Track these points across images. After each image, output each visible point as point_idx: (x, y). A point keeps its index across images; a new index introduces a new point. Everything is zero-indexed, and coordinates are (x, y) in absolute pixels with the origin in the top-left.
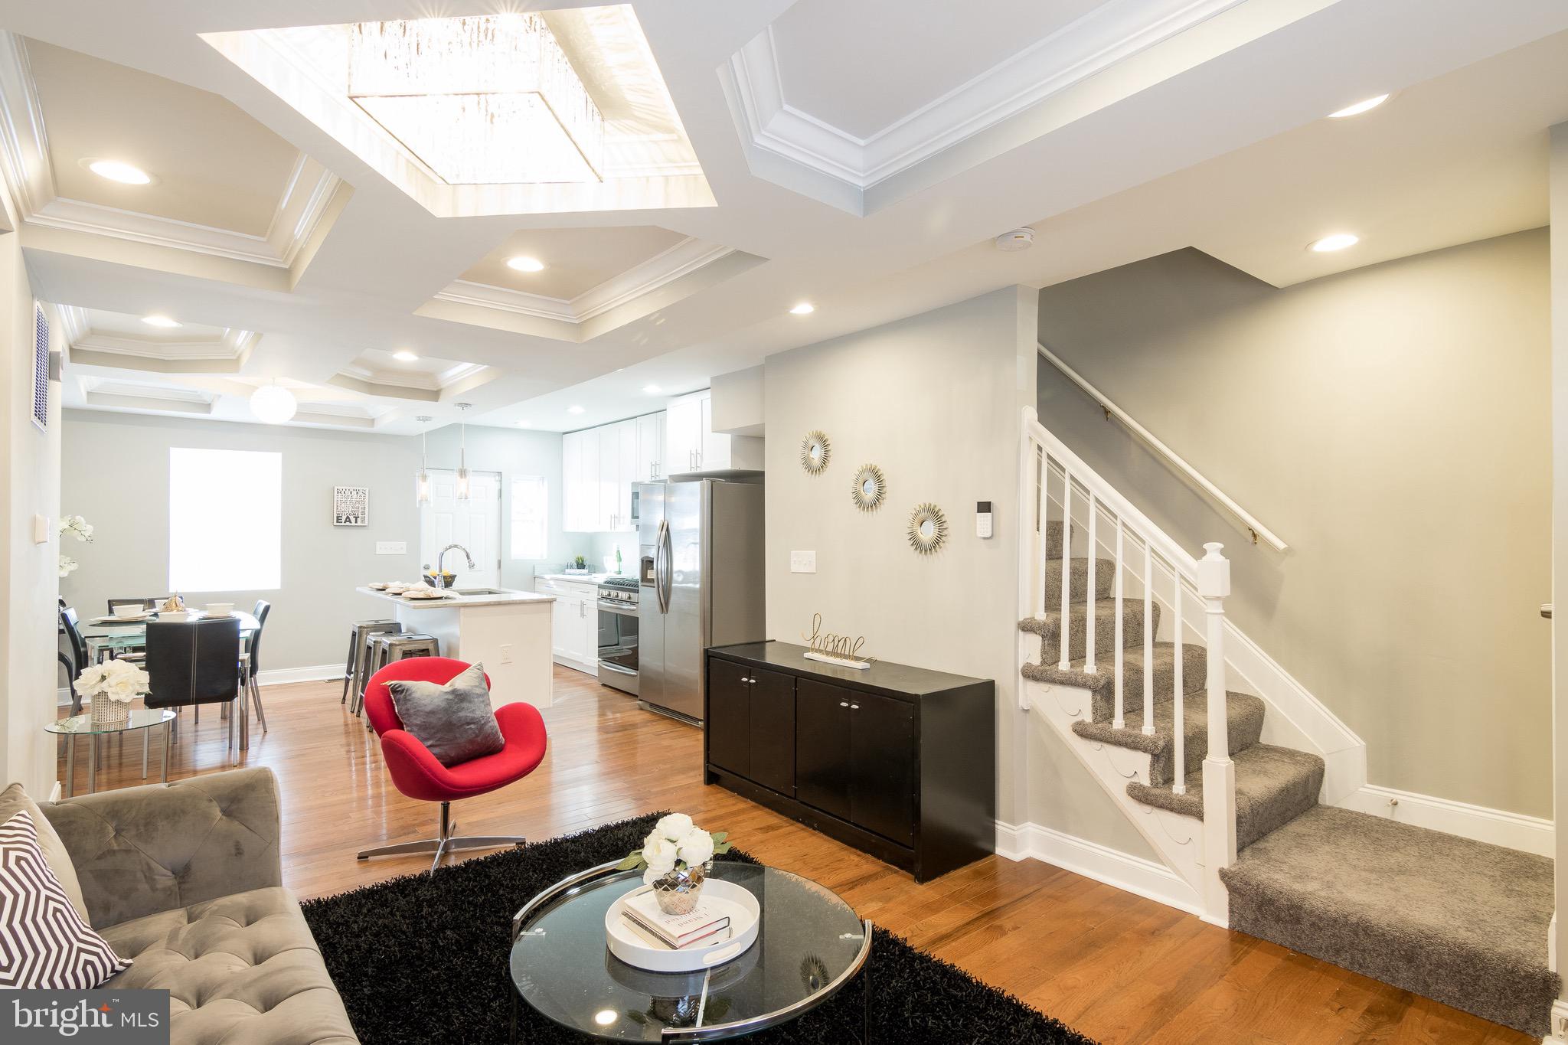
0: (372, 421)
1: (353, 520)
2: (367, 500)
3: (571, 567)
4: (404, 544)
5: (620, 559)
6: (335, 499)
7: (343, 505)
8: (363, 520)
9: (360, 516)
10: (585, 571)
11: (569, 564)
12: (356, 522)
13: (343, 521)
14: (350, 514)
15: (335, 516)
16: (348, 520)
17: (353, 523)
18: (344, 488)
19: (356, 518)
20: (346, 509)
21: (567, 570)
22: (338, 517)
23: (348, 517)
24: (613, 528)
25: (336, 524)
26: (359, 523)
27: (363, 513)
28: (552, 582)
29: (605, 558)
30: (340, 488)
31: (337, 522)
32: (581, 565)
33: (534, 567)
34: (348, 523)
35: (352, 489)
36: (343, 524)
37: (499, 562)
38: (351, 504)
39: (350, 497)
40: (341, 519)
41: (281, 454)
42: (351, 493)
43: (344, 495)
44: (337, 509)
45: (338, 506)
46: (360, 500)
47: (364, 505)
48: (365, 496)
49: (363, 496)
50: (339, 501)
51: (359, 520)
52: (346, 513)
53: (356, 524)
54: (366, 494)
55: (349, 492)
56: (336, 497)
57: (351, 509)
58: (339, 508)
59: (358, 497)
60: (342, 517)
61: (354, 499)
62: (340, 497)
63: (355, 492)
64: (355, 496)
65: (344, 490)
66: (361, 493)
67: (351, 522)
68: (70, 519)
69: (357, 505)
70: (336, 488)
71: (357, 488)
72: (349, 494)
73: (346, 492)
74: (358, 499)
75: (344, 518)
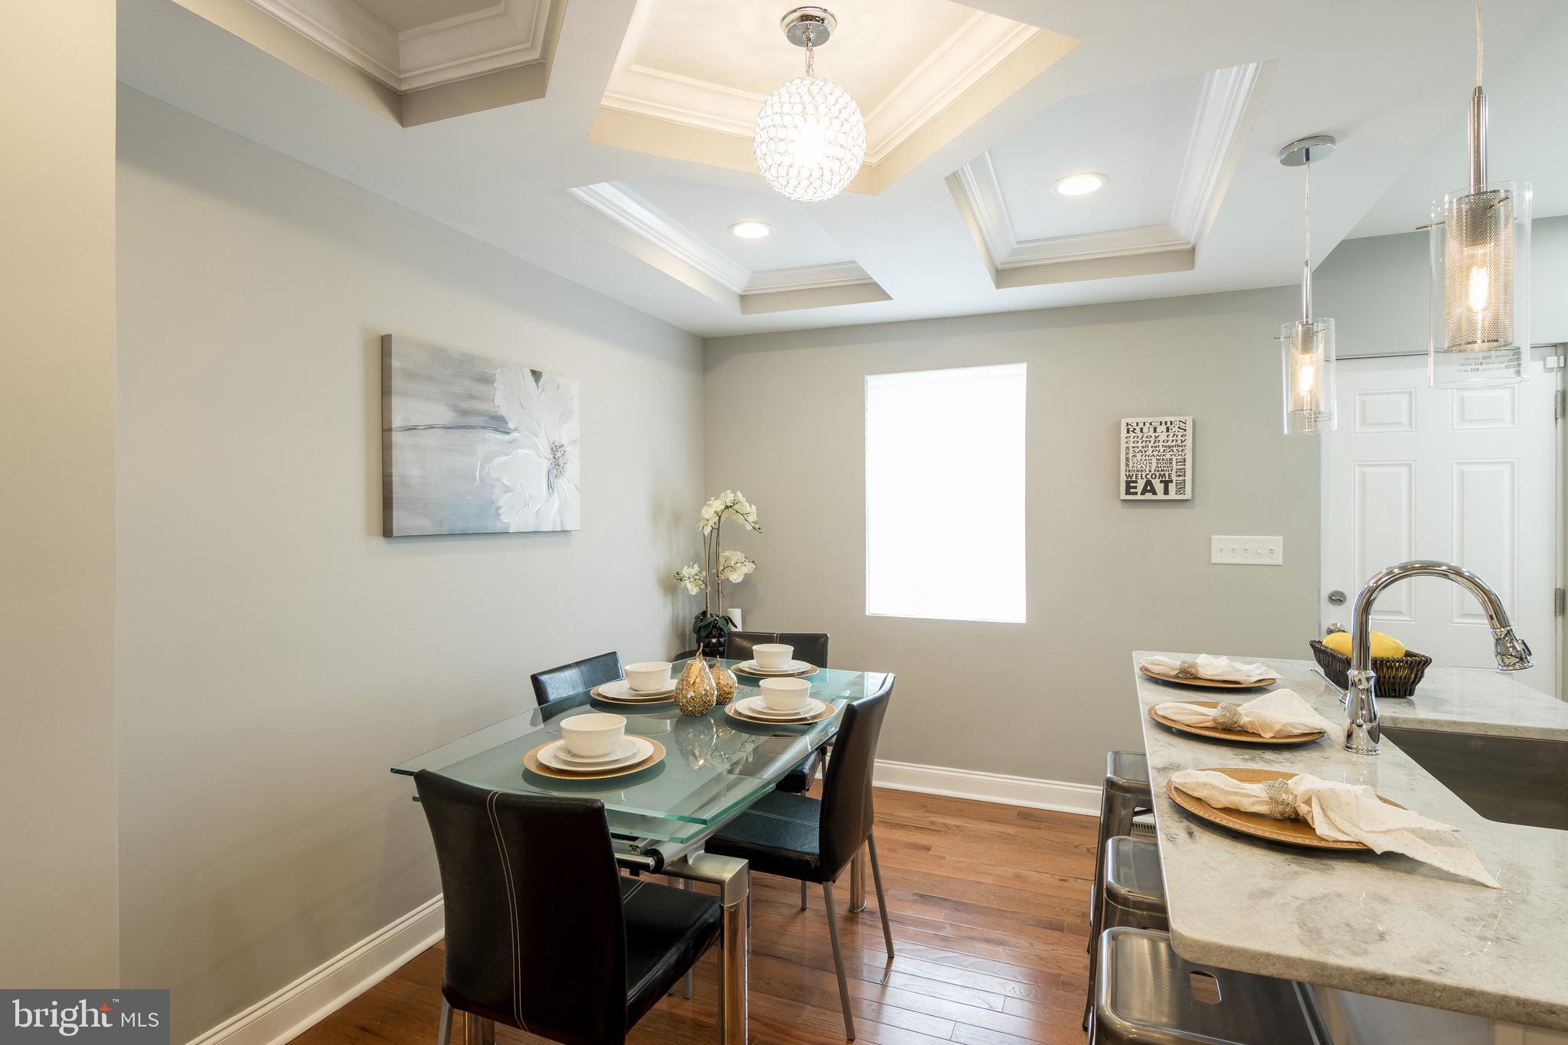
0: (1188, 256)
1: (1159, 487)
2: (1189, 443)
4: (1277, 542)
6: (1123, 446)
7: (1139, 455)
8: (1181, 488)
9: (1174, 478)
12: (1166, 492)
13: (1139, 490)
14: (1154, 476)
15: (1123, 479)
16: (1149, 488)
18: (1141, 420)
19: (1166, 484)
20: (1147, 465)
22: (1128, 483)
23: (1148, 483)
25: (1124, 497)
26: (1172, 495)
27: (1182, 473)
30: (1130, 421)
31: (1128, 492)
34: (1149, 496)
35: (1156, 420)
36: (1139, 497)
38: (1156, 453)
39: (1152, 440)
40: (1135, 487)
41: (1025, 365)
42: (1155, 431)
43: (1140, 435)
44: (1127, 465)
45: (1127, 460)
46: (1174, 443)
47: (1184, 454)
48: (1185, 433)
49: (1180, 434)
50: (1131, 449)
51: (1172, 487)
52: (1144, 474)
53: (1166, 497)
54: (1185, 430)
55: (1152, 429)
56: (1123, 441)
57: (1154, 465)
58: (1131, 464)
59: (1171, 438)
60: (1136, 482)
61: (1161, 444)
62: (1132, 440)
63: (1164, 428)
64: (1163, 437)
65: (1141, 425)
66: (1177, 429)
67: (1155, 493)
68: (729, 497)
69: (1168, 456)
70: (1124, 422)
71: (1168, 419)
72: (1151, 433)
73: (1145, 430)
74: (1169, 443)
75: (1141, 484)
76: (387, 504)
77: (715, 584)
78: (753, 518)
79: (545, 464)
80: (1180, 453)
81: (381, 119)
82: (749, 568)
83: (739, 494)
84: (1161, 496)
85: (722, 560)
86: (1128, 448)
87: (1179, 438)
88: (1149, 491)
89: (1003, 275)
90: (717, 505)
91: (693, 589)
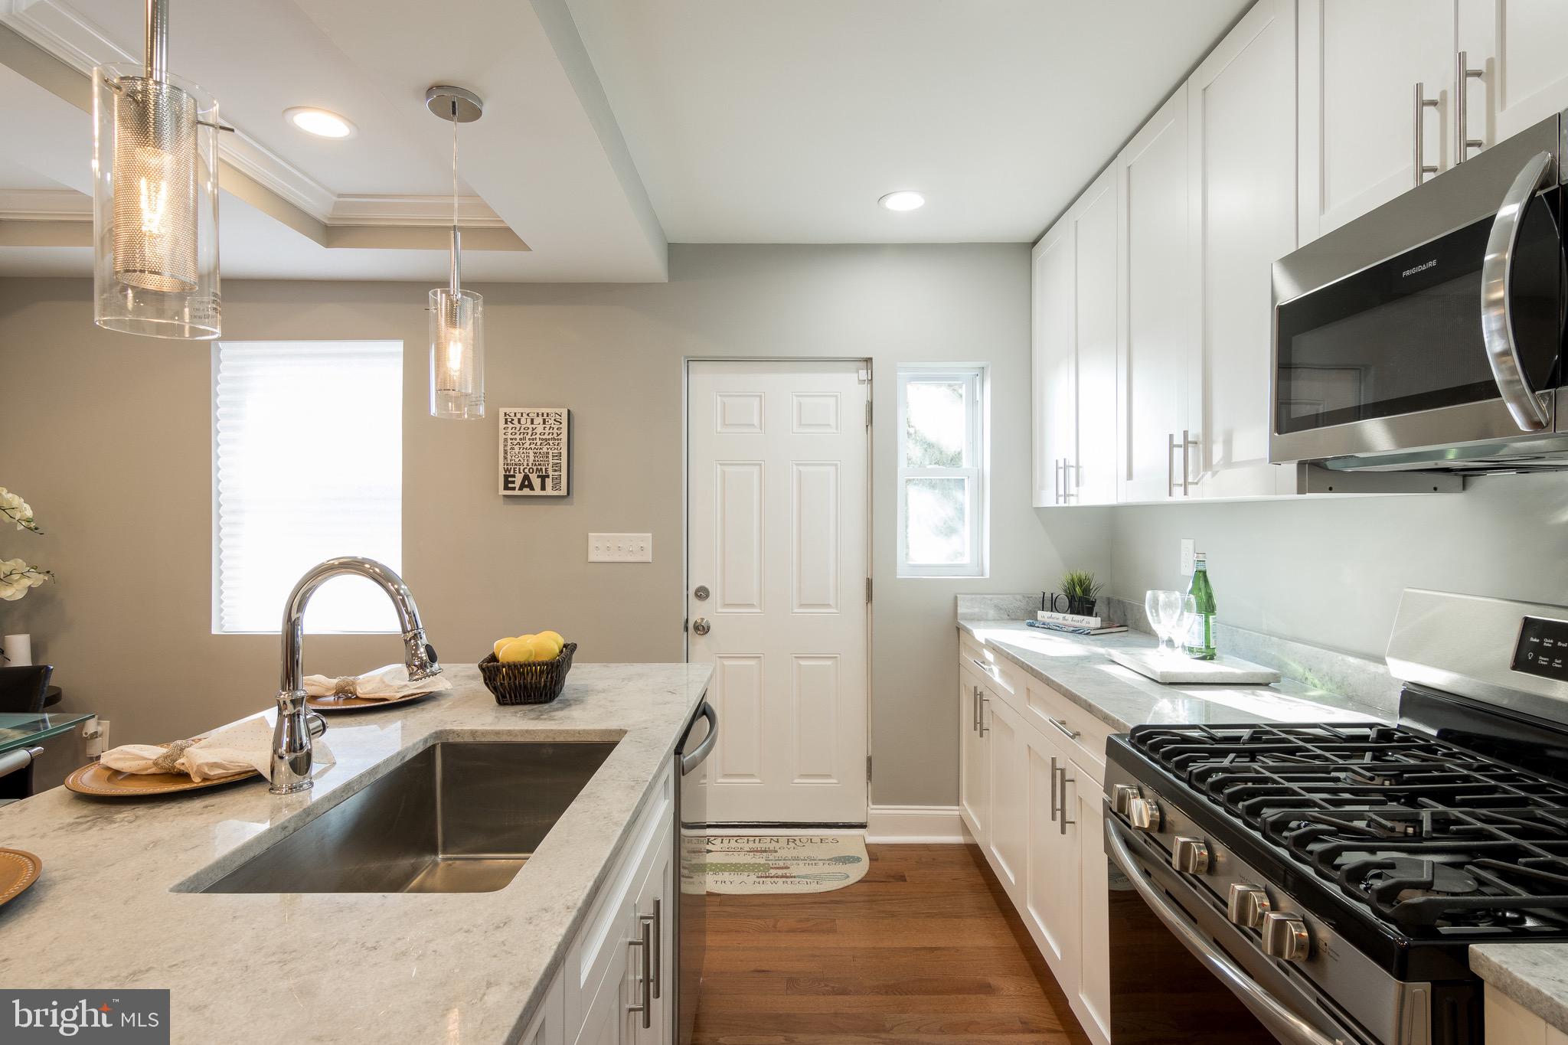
1: (536, 482)
2: (564, 437)
3: (1054, 607)
4: (645, 540)
5: (1208, 607)
6: (502, 438)
7: (517, 448)
8: (556, 485)
9: (551, 473)
10: (1093, 622)
11: (1048, 595)
12: (543, 488)
13: (517, 485)
14: (532, 471)
15: (502, 473)
16: (527, 483)
18: (518, 410)
19: (543, 478)
20: (525, 458)
21: (1040, 614)
22: (506, 477)
23: (526, 477)
24: (1178, 492)
25: (503, 492)
26: (549, 491)
27: (557, 467)
28: (989, 656)
29: (1149, 594)
30: (508, 410)
31: (506, 488)
32: (1080, 601)
33: (956, 597)
34: (526, 492)
35: (533, 411)
36: (517, 492)
37: (869, 584)
38: (533, 446)
39: (530, 431)
40: (513, 482)
41: (401, 345)
42: (532, 423)
43: (518, 426)
44: (505, 458)
45: (506, 452)
46: (550, 436)
47: (559, 448)
48: (561, 426)
49: (556, 427)
50: (509, 441)
51: (549, 482)
52: (522, 468)
53: (543, 493)
54: (561, 423)
55: (529, 421)
56: (502, 431)
57: (532, 458)
58: (509, 457)
59: (547, 431)
60: (514, 476)
61: (538, 436)
62: (510, 431)
63: (539, 420)
64: (540, 429)
65: (519, 416)
66: (552, 421)
67: (532, 489)
69: (545, 450)
70: (502, 411)
71: (545, 410)
72: (529, 425)
73: (523, 421)
74: (546, 436)
75: (519, 479)
80: (556, 447)
84: (538, 492)
86: (506, 440)
87: (555, 431)
88: (526, 487)
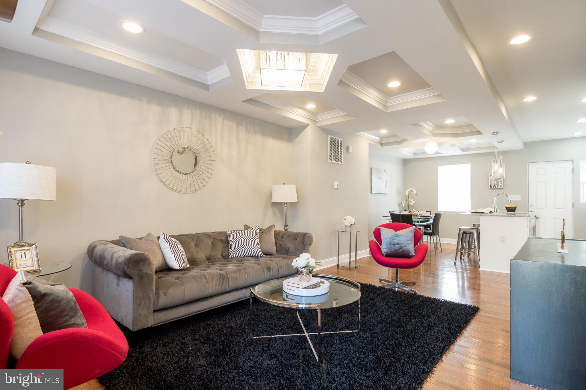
1: (497, 186)
2: (502, 178)
4: (520, 196)
7: (492, 180)
8: (501, 186)
9: (499, 184)
12: (498, 187)
13: (493, 187)
14: (495, 184)
15: (490, 185)
16: (495, 186)
17: (497, 188)
19: (498, 185)
20: (494, 182)
22: (491, 185)
23: (494, 185)
26: (499, 187)
27: (501, 183)
31: (491, 187)
34: (494, 188)
36: (493, 188)
37: (574, 204)
38: (496, 180)
39: (495, 177)
41: (470, 164)
43: (493, 177)
44: (490, 182)
47: (501, 180)
53: (498, 188)
56: (490, 178)
57: (496, 182)
65: (493, 175)
67: (495, 187)
68: (411, 189)
69: (498, 180)
70: (490, 174)
74: (498, 178)
75: (493, 186)
76: (371, 189)
77: (408, 205)
78: (415, 193)
79: (385, 184)
81: (380, 146)
82: (414, 202)
83: (413, 189)
85: (409, 201)
89: (464, 150)
90: (409, 190)
91: (404, 206)
